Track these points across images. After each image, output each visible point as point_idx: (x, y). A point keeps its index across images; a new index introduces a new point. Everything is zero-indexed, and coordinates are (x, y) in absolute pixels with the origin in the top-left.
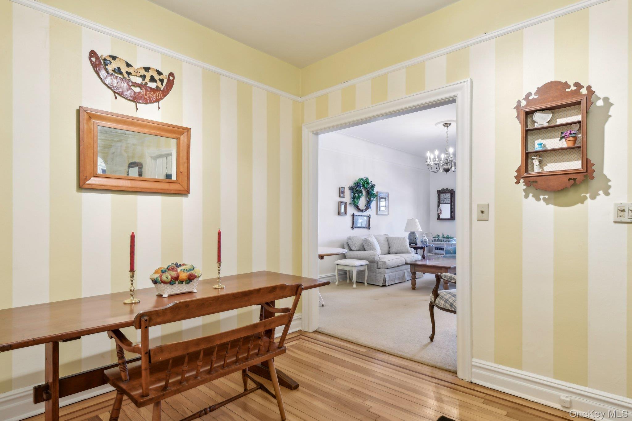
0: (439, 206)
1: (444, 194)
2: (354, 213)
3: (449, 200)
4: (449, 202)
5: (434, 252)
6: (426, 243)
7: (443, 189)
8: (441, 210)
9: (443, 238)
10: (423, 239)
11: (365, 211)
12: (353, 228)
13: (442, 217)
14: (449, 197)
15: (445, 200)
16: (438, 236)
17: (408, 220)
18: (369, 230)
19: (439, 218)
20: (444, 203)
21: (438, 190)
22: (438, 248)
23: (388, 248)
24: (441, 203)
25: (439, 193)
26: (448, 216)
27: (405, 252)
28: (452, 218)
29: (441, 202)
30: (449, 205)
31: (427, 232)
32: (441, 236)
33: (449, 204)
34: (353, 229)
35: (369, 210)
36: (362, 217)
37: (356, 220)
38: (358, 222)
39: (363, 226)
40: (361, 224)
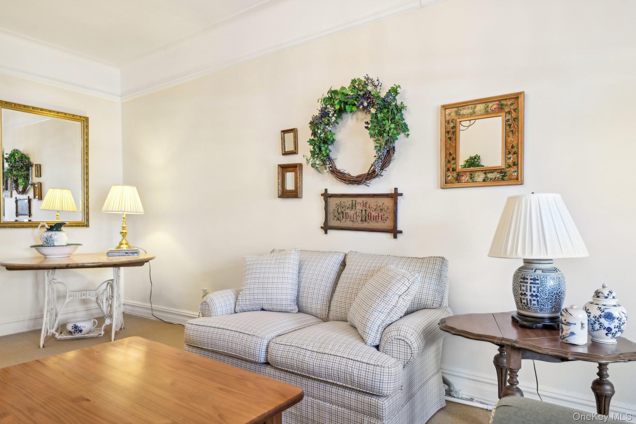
2: (326, 190)
12: (326, 228)
18: (395, 237)
34: (326, 232)
36: (359, 200)
37: (337, 209)
38: (345, 213)
39: (365, 225)
40: (359, 219)
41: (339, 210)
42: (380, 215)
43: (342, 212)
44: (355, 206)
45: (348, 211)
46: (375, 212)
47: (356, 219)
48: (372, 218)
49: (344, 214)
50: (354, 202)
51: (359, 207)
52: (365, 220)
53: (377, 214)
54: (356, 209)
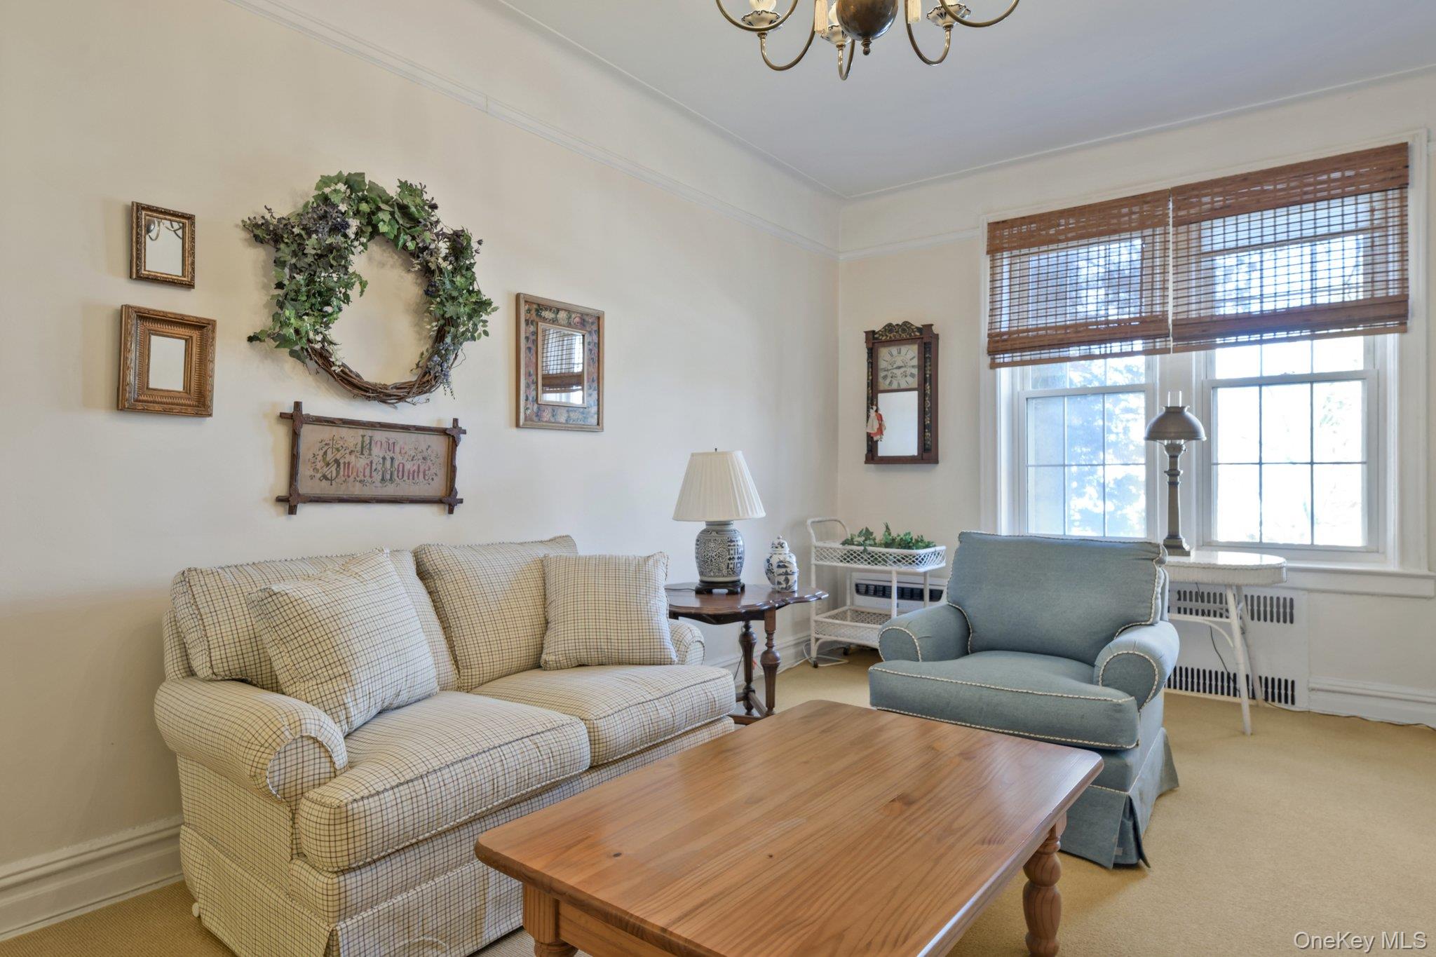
0: (872, 401)
1: (894, 350)
2: (298, 405)
3: (912, 375)
4: (914, 382)
5: (852, 603)
6: (787, 580)
7: (889, 328)
8: (880, 418)
9: (887, 545)
10: (775, 561)
11: (401, 399)
12: (290, 502)
13: (884, 450)
14: (915, 362)
15: (898, 372)
16: (867, 534)
17: (693, 455)
18: (451, 511)
19: (872, 456)
20: (895, 386)
21: (867, 333)
22: (867, 586)
23: (538, 631)
24: (881, 388)
25: (875, 342)
26: (912, 449)
27: (636, 656)
28: (928, 452)
29: (883, 384)
30: (913, 396)
31: (817, 519)
32: (879, 535)
33: (916, 393)
34: (292, 511)
35: (439, 393)
36: (379, 436)
37: (321, 453)
38: (344, 463)
39: (390, 490)
40: (377, 477)
41: (330, 457)
42: (421, 470)
43: (337, 462)
44: (370, 449)
45: (352, 459)
46: (412, 463)
47: (371, 477)
48: (406, 474)
49: (342, 466)
50: (367, 440)
51: (376, 451)
52: (391, 479)
53: (415, 468)
54: (370, 454)
